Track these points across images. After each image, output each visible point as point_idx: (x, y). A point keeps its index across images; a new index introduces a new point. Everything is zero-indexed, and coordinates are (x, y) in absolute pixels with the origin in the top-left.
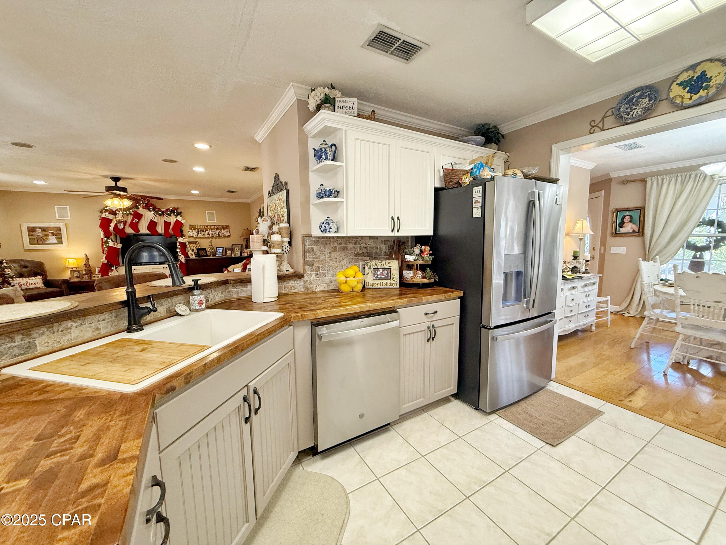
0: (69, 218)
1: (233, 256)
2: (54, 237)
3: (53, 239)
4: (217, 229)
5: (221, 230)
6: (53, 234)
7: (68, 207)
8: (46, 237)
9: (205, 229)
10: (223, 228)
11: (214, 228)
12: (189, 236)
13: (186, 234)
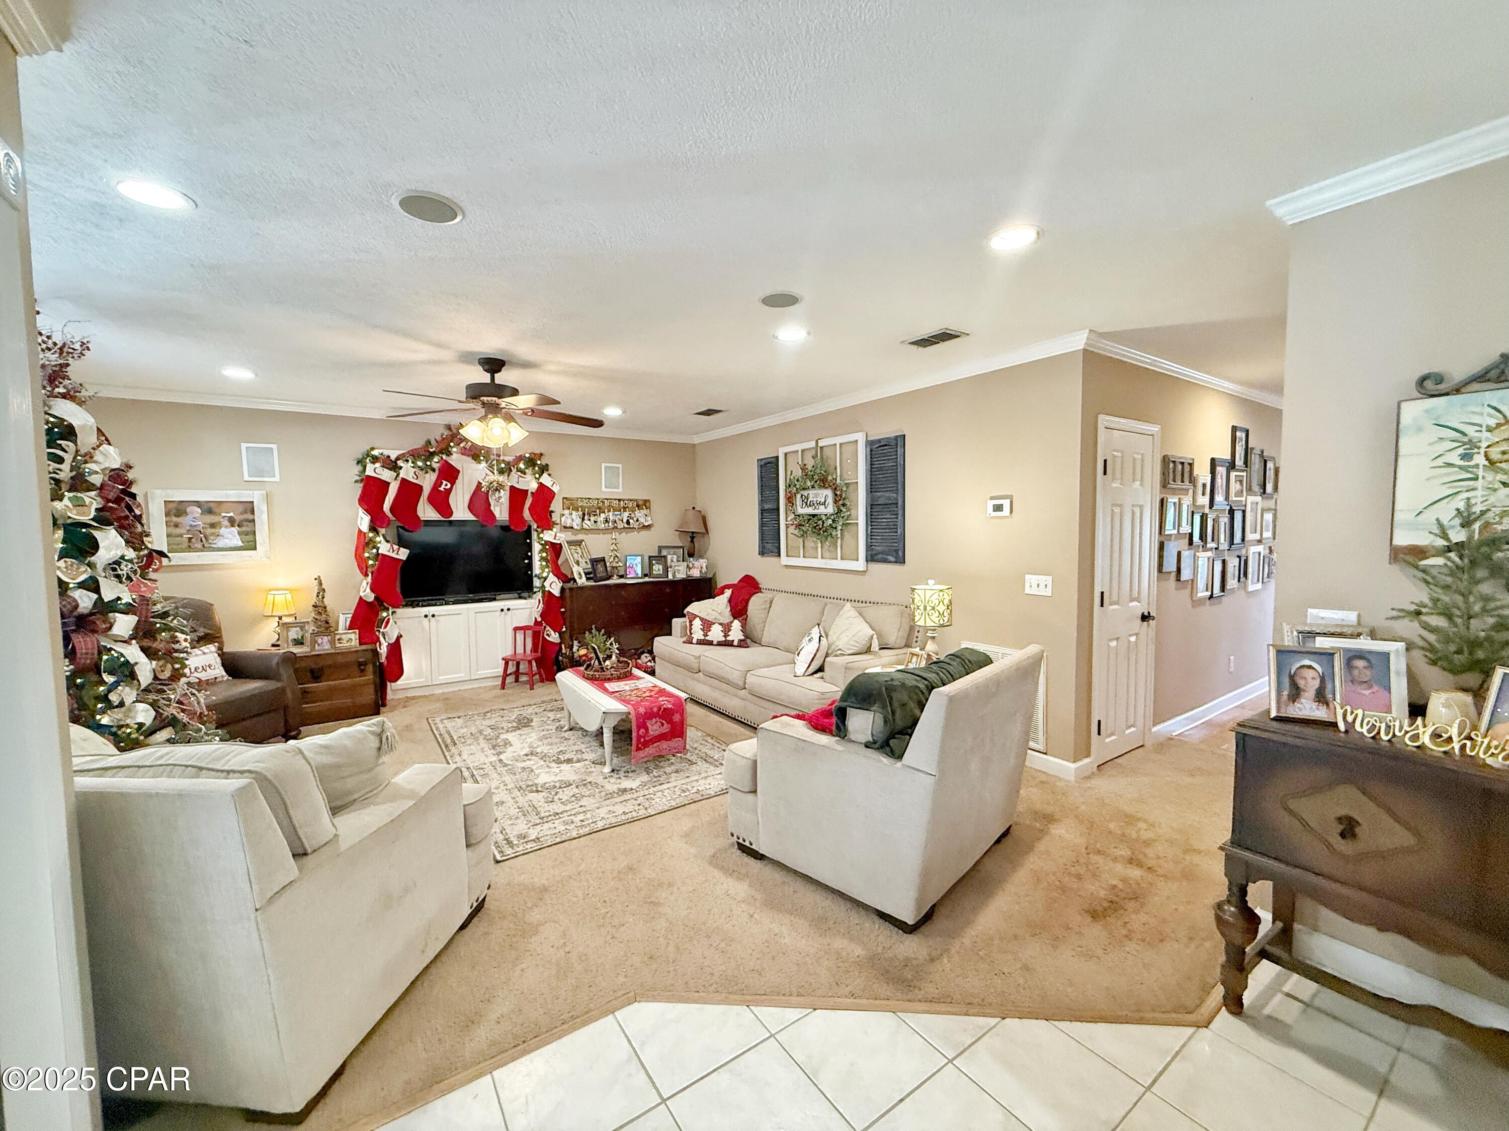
0: (277, 479)
1: (670, 577)
2: (235, 530)
3: (231, 536)
4: (624, 509)
5: (633, 511)
6: (232, 522)
7: (274, 446)
8: (213, 530)
9: (599, 508)
10: (638, 506)
11: (619, 505)
12: (565, 527)
13: (558, 522)
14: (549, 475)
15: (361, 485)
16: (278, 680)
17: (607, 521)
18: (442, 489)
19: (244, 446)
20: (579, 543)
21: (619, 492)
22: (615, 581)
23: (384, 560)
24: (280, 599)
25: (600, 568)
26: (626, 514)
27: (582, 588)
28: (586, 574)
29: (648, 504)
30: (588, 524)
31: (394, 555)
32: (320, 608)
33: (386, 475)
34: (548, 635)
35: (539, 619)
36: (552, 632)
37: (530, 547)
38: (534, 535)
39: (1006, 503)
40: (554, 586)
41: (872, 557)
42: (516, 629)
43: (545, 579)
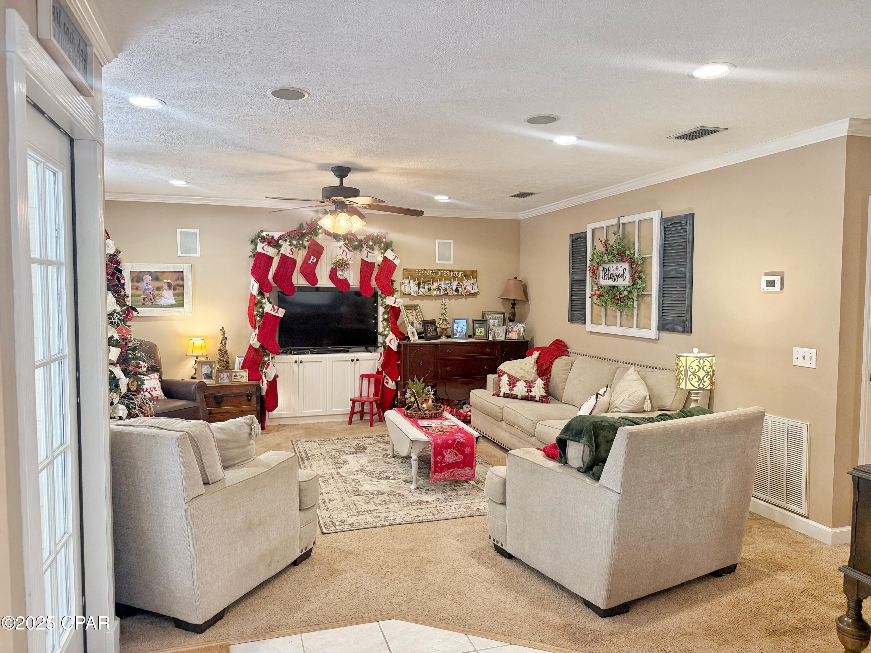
0: (198, 255)
2: (171, 292)
3: (168, 296)
6: (170, 286)
7: (197, 231)
8: (158, 292)
9: (433, 278)
10: (466, 276)
11: (450, 275)
12: (404, 294)
13: (398, 289)
14: (392, 250)
15: (253, 259)
16: (195, 401)
17: (439, 289)
18: (310, 262)
19: (179, 231)
20: (414, 307)
21: (450, 264)
22: (444, 340)
23: (266, 316)
24: (197, 343)
25: (431, 329)
26: (455, 284)
27: (415, 345)
28: (419, 334)
29: (475, 274)
30: (423, 291)
31: (274, 313)
32: (223, 352)
33: (271, 251)
34: (387, 383)
35: (380, 369)
36: (390, 381)
37: (376, 310)
38: (380, 300)
39: (777, 279)
40: (393, 343)
41: (663, 327)
42: (363, 376)
43: (386, 336)
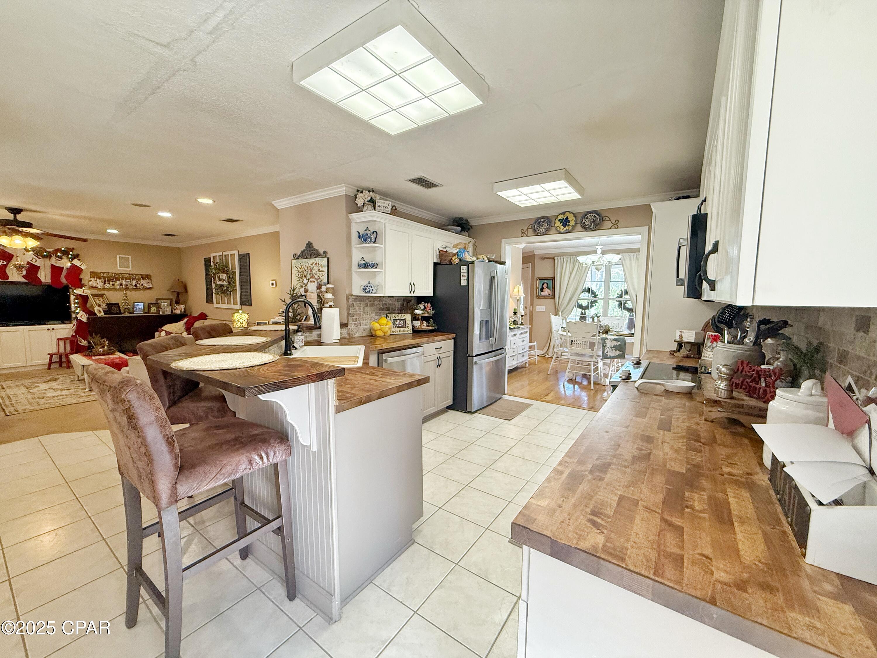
1: (161, 313)
4: (133, 279)
5: (139, 280)
9: (115, 278)
10: (142, 277)
11: (130, 277)
12: (92, 287)
14: (79, 260)
17: (121, 285)
20: (102, 296)
21: (130, 270)
22: (126, 314)
25: (114, 308)
26: (134, 282)
27: (101, 318)
28: (104, 311)
29: (149, 277)
30: (107, 286)
34: (81, 342)
35: (74, 334)
37: (69, 297)
38: (71, 290)
39: (274, 282)
40: (83, 317)
41: (242, 304)
42: (59, 340)
43: (78, 313)
